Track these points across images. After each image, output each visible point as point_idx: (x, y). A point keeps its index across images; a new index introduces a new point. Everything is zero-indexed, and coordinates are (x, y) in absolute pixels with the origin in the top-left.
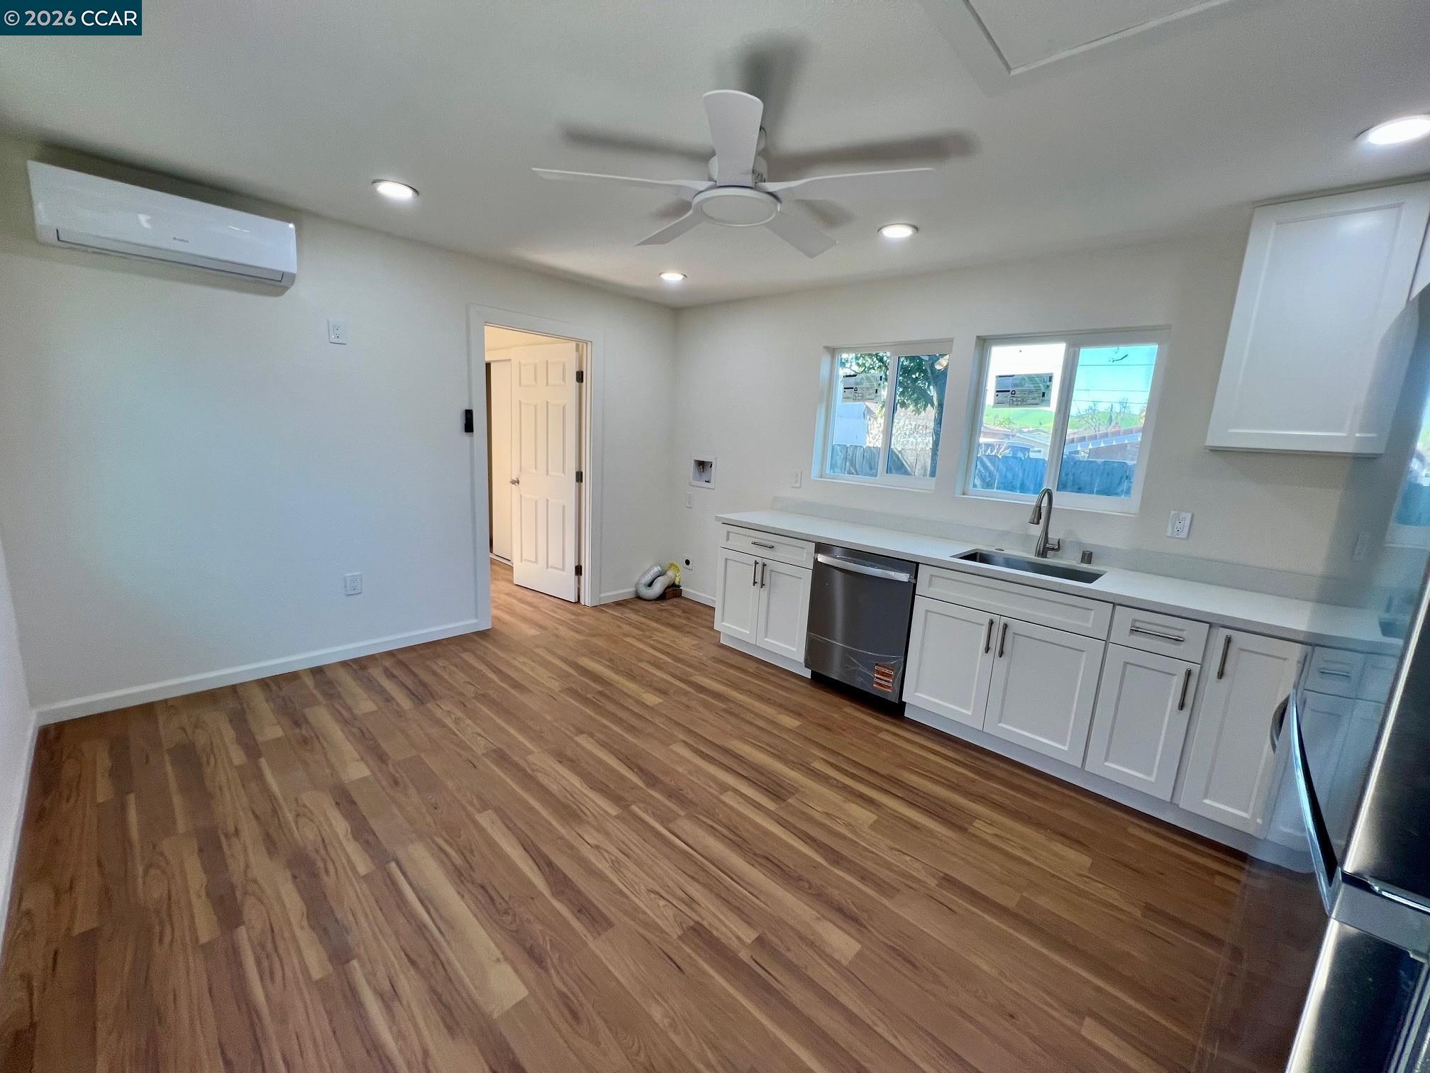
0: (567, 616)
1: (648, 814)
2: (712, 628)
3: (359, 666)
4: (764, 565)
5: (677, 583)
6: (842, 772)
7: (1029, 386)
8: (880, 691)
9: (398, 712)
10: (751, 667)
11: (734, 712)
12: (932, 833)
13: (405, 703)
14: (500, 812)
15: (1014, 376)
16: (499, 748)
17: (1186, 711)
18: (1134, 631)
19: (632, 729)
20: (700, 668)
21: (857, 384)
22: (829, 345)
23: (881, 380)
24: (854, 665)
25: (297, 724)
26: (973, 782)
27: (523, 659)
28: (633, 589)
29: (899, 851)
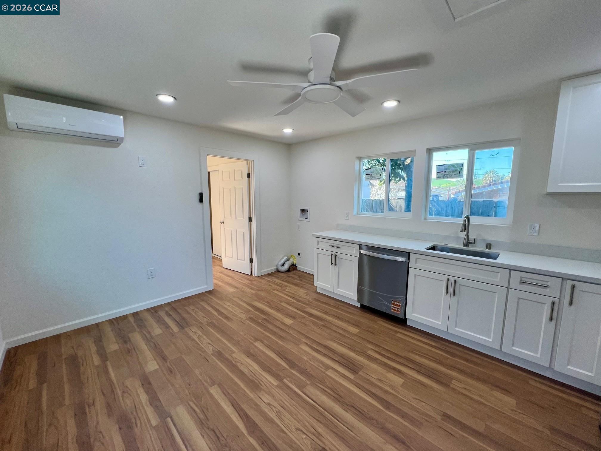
0: (247, 282)
1: (292, 384)
2: (313, 284)
3: (154, 311)
4: (336, 256)
5: (295, 264)
6: (382, 356)
7: (452, 169)
8: (394, 312)
9: (171, 333)
10: (332, 303)
11: (327, 326)
12: (432, 389)
13: (175, 328)
14: (220, 385)
15: (445, 165)
16: (219, 350)
17: (553, 322)
18: (522, 282)
19: (280, 337)
20: (309, 304)
21: (372, 172)
22: (357, 156)
23: (382, 170)
24: (382, 301)
25: (125, 342)
26: (447, 358)
27: (228, 304)
28: (275, 268)
29: (418, 399)
